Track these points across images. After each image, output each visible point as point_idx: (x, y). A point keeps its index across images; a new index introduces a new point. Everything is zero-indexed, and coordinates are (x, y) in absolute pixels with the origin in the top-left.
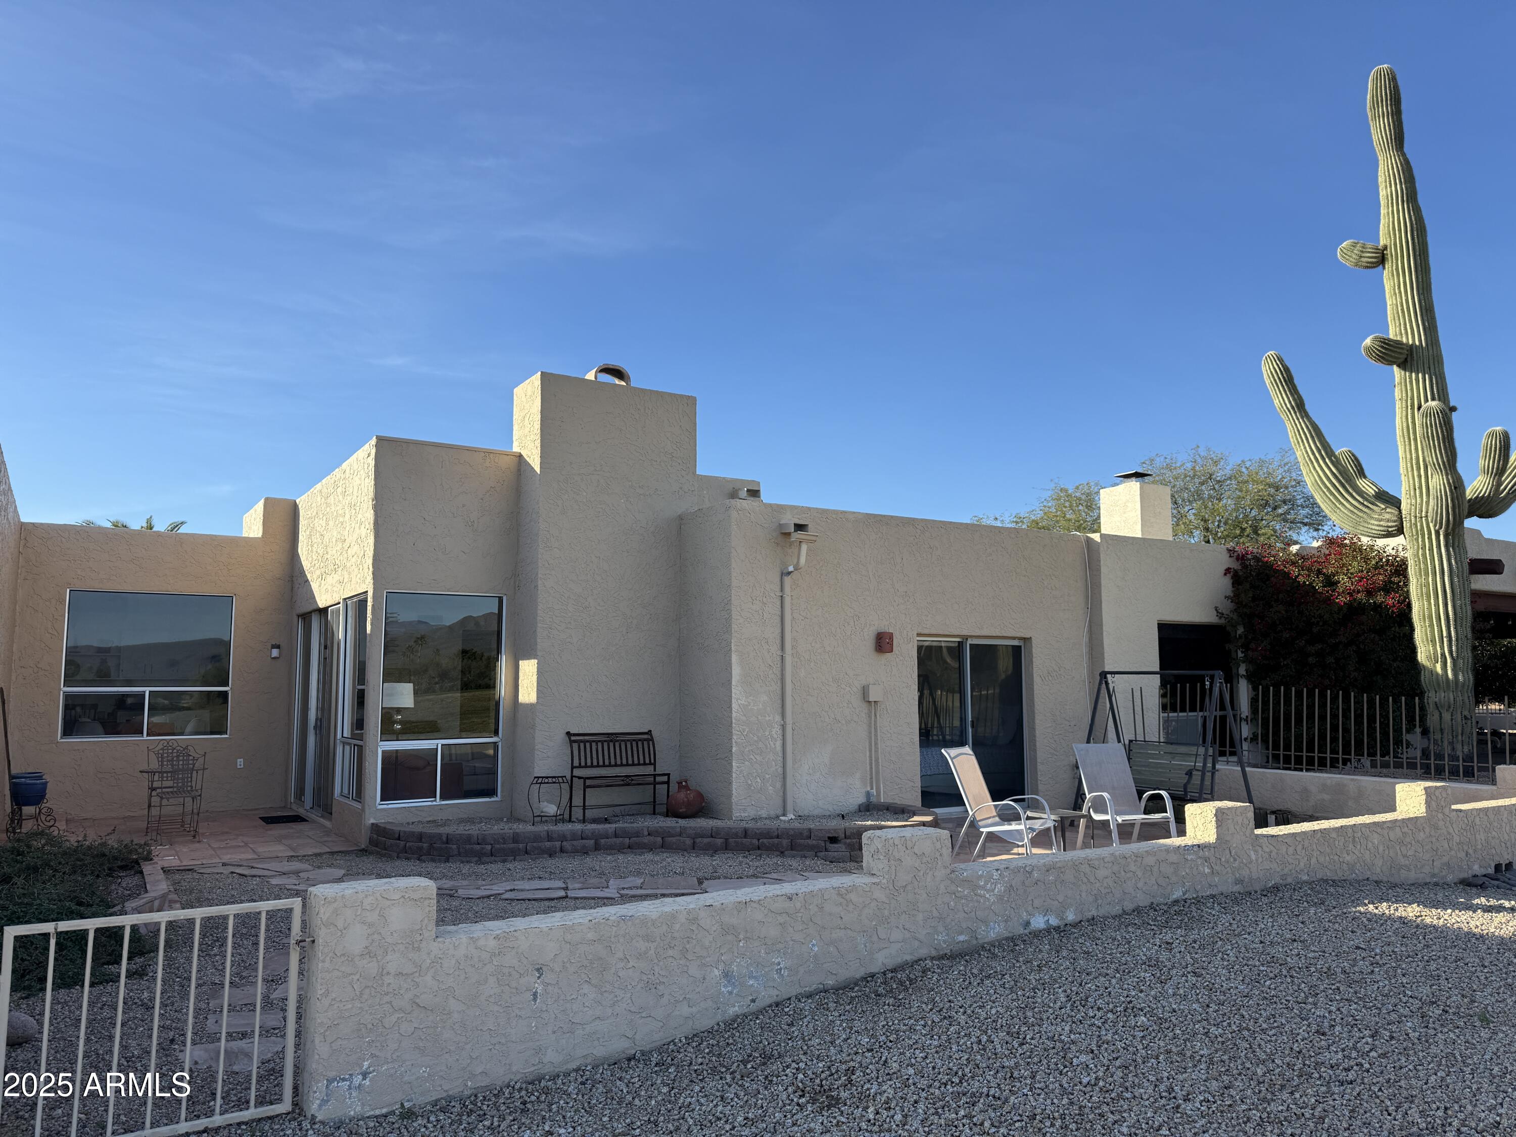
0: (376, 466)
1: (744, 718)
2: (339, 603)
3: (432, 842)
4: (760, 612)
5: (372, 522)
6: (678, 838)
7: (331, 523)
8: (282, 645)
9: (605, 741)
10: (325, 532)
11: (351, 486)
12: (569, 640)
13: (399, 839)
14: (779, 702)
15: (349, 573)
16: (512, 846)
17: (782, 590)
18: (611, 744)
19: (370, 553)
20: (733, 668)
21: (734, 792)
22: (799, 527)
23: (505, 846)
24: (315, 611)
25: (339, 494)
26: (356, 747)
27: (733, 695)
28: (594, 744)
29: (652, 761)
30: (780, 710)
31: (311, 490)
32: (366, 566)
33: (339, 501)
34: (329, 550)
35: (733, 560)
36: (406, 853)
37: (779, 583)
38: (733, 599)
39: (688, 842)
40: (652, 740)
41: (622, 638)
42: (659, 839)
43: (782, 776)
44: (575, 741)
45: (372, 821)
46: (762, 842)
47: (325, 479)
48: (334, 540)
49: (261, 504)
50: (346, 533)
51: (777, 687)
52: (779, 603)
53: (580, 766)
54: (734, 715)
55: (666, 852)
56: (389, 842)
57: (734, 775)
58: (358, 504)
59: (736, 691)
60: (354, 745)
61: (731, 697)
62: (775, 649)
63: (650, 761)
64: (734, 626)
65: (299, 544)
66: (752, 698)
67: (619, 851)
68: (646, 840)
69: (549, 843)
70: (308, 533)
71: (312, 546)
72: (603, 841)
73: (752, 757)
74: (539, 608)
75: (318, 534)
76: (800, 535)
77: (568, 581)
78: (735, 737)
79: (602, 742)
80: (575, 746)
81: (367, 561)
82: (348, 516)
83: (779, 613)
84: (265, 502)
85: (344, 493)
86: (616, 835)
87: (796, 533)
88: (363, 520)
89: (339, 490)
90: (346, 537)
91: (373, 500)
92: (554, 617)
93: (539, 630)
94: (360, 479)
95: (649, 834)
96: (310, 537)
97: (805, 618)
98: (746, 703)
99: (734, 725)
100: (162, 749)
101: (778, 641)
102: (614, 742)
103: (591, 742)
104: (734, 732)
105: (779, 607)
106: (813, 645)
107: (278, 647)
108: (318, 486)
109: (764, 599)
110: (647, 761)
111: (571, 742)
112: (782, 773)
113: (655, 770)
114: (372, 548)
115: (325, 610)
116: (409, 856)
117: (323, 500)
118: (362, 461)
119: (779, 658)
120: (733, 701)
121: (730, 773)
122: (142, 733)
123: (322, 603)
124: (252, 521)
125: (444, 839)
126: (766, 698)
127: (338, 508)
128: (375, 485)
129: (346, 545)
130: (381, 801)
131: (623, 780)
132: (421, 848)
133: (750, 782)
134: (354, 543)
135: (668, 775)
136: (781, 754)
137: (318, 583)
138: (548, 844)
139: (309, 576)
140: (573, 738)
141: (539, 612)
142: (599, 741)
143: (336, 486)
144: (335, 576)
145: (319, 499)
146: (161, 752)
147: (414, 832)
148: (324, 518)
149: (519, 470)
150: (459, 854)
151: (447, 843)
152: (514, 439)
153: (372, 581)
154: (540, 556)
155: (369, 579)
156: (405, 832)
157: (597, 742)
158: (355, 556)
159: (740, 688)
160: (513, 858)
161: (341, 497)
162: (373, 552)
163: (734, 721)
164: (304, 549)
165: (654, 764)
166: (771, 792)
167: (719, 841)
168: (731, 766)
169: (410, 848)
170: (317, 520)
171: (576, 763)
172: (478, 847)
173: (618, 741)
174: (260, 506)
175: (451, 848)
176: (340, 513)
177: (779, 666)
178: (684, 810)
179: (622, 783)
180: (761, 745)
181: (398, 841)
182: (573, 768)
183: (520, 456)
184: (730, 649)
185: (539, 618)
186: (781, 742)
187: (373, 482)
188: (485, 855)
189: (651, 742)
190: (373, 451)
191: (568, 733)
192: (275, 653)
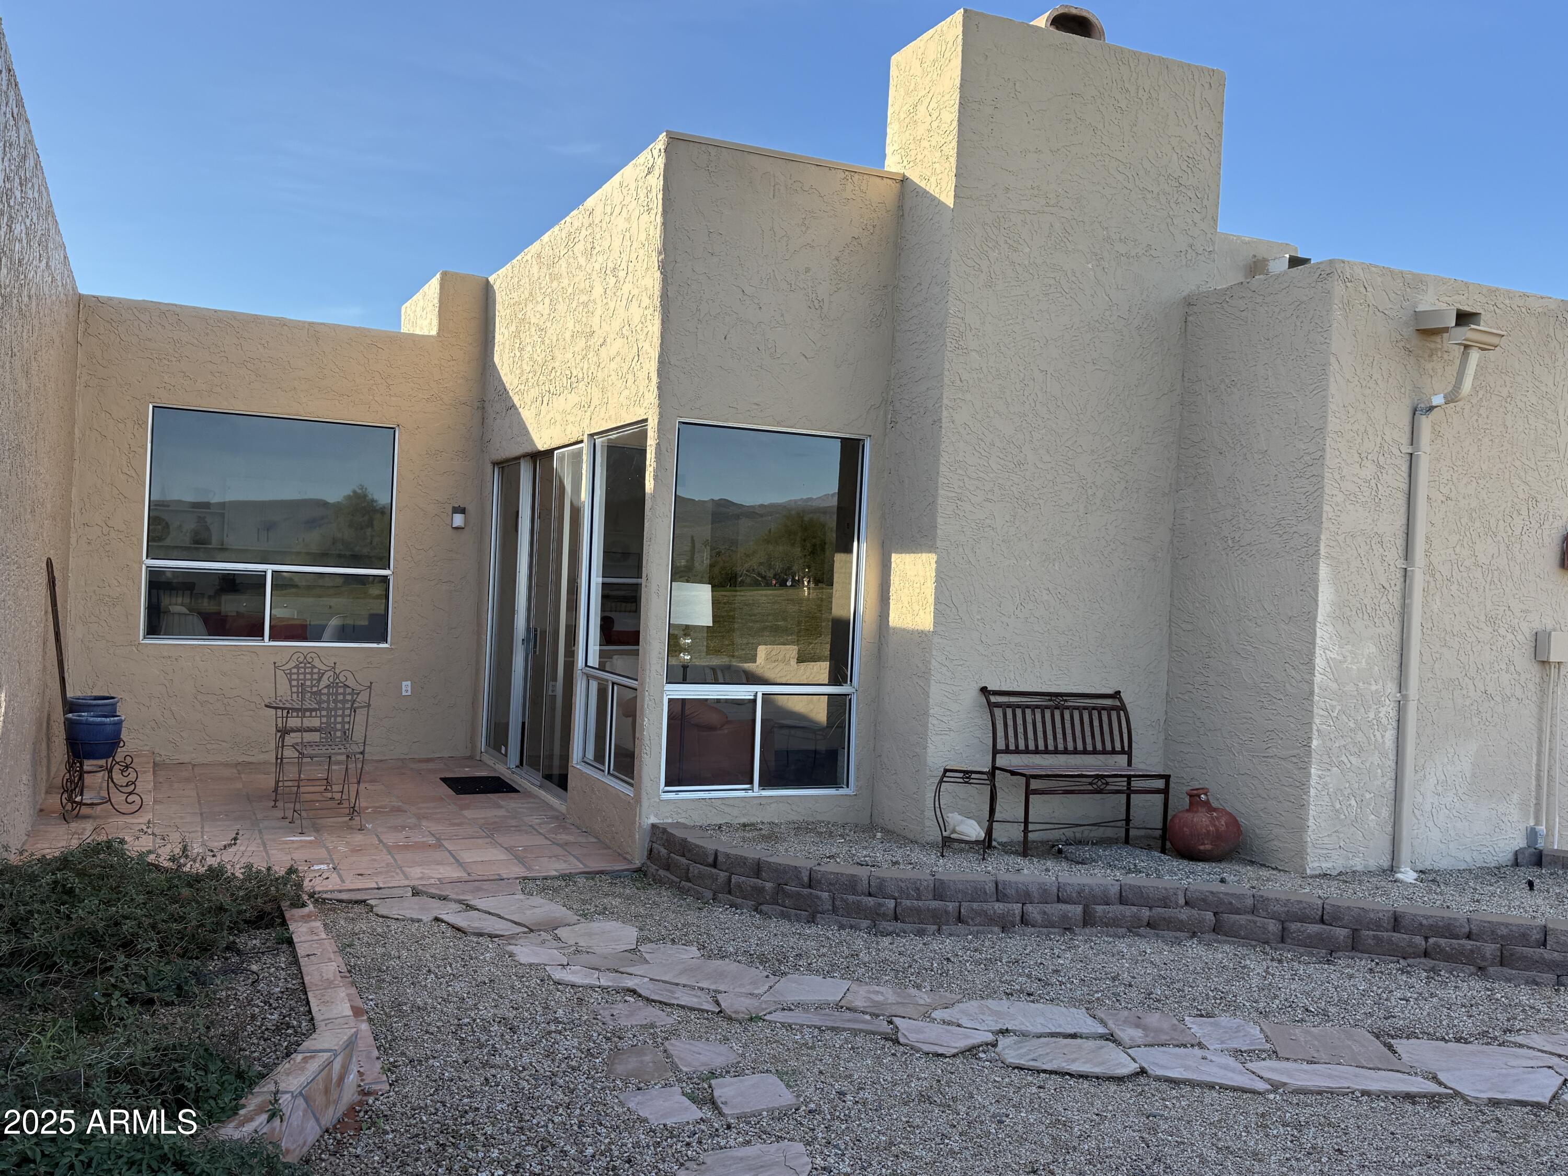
0: (666, 189)
1: (1334, 686)
2: (582, 442)
3: (781, 881)
4: (1373, 482)
5: (657, 293)
6: (1250, 917)
7: (561, 307)
8: (470, 508)
9: (1047, 707)
10: (548, 324)
11: (607, 235)
12: (988, 521)
13: (714, 865)
14: (1396, 657)
15: (603, 390)
16: (935, 904)
17: (1413, 441)
18: (1057, 713)
19: (652, 351)
20: (1320, 589)
21: (1311, 823)
22: (1464, 318)
23: (920, 903)
24: (525, 456)
25: (579, 255)
26: (615, 687)
27: (1318, 641)
28: (1028, 711)
29: (1126, 749)
30: (1396, 673)
31: (519, 257)
32: (642, 375)
33: (580, 267)
34: (557, 353)
35: (1332, 379)
36: (730, 893)
37: (1407, 429)
38: (1328, 456)
39: (1273, 927)
40: (1123, 708)
41: (1078, 524)
42: (1209, 916)
43: (1393, 796)
44: (998, 705)
45: (653, 820)
46: (1435, 944)
47: (549, 233)
48: (568, 335)
49: (435, 283)
50: (596, 321)
51: (1391, 629)
52: (1405, 468)
53: (1007, 751)
54: (1318, 678)
55: (1225, 942)
56: (696, 869)
57: (1313, 792)
58: (624, 266)
59: (1324, 633)
60: (613, 684)
61: (1313, 643)
62: (1394, 555)
63: (1123, 747)
64: (1326, 508)
65: (496, 348)
66: (1349, 647)
67: (1130, 931)
68: (1184, 914)
69: (1001, 905)
70: (513, 328)
71: (521, 350)
72: (1099, 909)
73: (1344, 758)
74: (942, 461)
75: (533, 329)
76: (1465, 333)
77: (992, 414)
78: (1317, 721)
79: (1043, 709)
80: (998, 712)
81: (646, 365)
82: (598, 290)
83: (1405, 487)
84: (442, 279)
85: (589, 253)
86: (1122, 900)
87: (1460, 329)
88: (635, 292)
89: (580, 247)
90: (595, 328)
91: (660, 253)
92: (966, 479)
93: (940, 501)
94: (628, 220)
95: (1187, 903)
96: (517, 334)
97: (1448, 498)
98: (1340, 658)
99: (1316, 698)
100: (297, 667)
101: (1400, 542)
102: (1062, 709)
103: (1024, 707)
104: (1316, 710)
105: (1406, 475)
106: (1458, 549)
107: (462, 511)
108: (535, 247)
109: (1381, 459)
110: (1118, 747)
111: (991, 706)
112: (1392, 789)
113: (1130, 763)
114: (657, 341)
115: (549, 453)
116: (739, 901)
117: (544, 270)
118: (633, 186)
119: (1400, 574)
120: (1318, 651)
121: (1303, 785)
122: (262, 636)
123: (542, 443)
124: (419, 313)
125: (806, 879)
126: (1373, 649)
127: (577, 279)
128: (664, 224)
129: (596, 340)
130: (666, 785)
131: (1091, 784)
132: (761, 890)
133: (1338, 806)
134: (612, 336)
135: (1167, 778)
136: (1392, 756)
137: (534, 411)
138: (999, 907)
139: (516, 399)
140: (993, 699)
141: (942, 469)
142: (1037, 707)
143: (571, 241)
144: (569, 396)
145: (535, 269)
146: (295, 671)
147: (746, 858)
148: (547, 301)
149: (900, 207)
150: (835, 910)
151: (810, 887)
152: (889, 150)
153: (657, 402)
154: (947, 365)
155: (651, 397)
156: (727, 856)
157: (1033, 708)
158: (618, 359)
159: (1330, 629)
160: (935, 927)
161: (582, 261)
162: (658, 349)
163: (1317, 690)
164: (505, 357)
165: (1129, 754)
166: (1371, 824)
167: (1341, 933)
168: (1309, 775)
169: (739, 886)
170: (530, 306)
171: (1001, 745)
172: (871, 901)
173: (1067, 707)
174: (433, 287)
175: (818, 897)
176: (582, 286)
177: (1398, 588)
178: (1208, 847)
179: (1090, 788)
180: (1360, 737)
181: (714, 870)
182: (995, 752)
183: (904, 181)
184: (1317, 552)
185: (942, 480)
186: (1394, 732)
187: (659, 219)
188: (884, 916)
189: (1122, 713)
190: (660, 162)
191: (984, 690)
192: (458, 520)
